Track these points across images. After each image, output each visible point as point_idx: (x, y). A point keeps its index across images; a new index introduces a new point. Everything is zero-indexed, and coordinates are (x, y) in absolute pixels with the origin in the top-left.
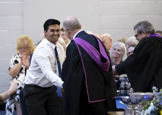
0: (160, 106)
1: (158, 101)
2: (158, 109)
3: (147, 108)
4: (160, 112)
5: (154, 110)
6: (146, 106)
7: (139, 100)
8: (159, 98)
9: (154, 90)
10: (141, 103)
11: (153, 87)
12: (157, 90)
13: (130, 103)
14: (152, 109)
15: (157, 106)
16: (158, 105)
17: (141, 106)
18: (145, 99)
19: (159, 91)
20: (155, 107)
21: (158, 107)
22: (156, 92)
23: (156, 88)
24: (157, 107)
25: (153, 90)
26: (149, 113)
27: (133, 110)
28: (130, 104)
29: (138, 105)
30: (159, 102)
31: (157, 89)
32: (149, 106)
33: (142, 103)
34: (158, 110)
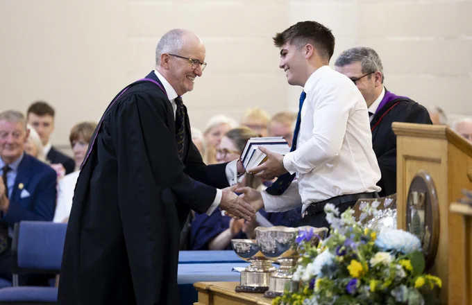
0: (348, 253)
1: (343, 238)
2: (341, 258)
3: (310, 261)
4: (349, 267)
5: (330, 263)
6: (306, 256)
7: (282, 245)
9: (329, 212)
10: (287, 251)
12: (336, 211)
13: (259, 254)
14: (326, 260)
15: (340, 251)
16: (343, 248)
17: (286, 260)
18: (300, 239)
20: (334, 257)
21: (343, 253)
22: (334, 219)
24: (340, 255)
25: (326, 212)
26: (318, 272)
27: (265, 274)
28: (255, 259)
29: (279, 257)
30: (346, 241)
31: (337, 209)
33: (290, 251)
34: (342, 263)
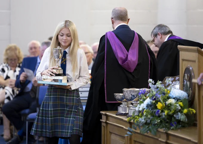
0: (157, 99)
1: (155, 93)
2: (154, 101)
3: (142, 102)
4: (157, 105)
5: (150, 103)
6: (141, 100)
7: (134, 96)
8: (156, 91)
9: (150, 82)
10: (136, 98)
11: (148, 79)
12: (153, 82)
13: (125, 100)
14: (148, 102)
15: (153, 98)
16: (155, 97)
17: (136, 102)
18: (140, 93)
19: (155, 84)
20: (151, 101)
21: (155, 99)
22: (152, 85)
23: (153, 81)
24: (153, 100)
25: (149, 82)
26: (145, 107)
27: (128, 108)
28: (124, 102)
29: (133, 101)
32: (144, 100)
34: (154, 103)
